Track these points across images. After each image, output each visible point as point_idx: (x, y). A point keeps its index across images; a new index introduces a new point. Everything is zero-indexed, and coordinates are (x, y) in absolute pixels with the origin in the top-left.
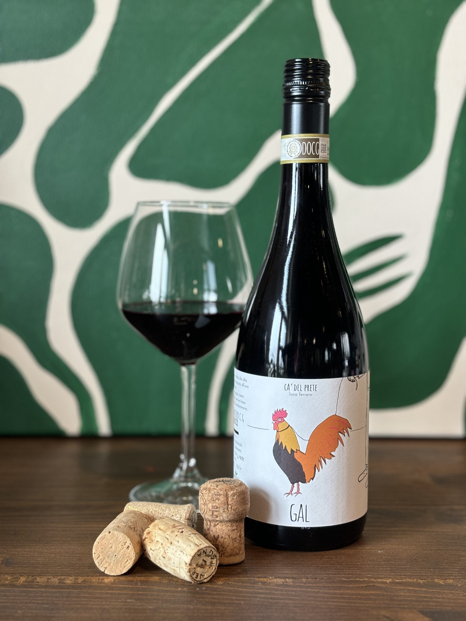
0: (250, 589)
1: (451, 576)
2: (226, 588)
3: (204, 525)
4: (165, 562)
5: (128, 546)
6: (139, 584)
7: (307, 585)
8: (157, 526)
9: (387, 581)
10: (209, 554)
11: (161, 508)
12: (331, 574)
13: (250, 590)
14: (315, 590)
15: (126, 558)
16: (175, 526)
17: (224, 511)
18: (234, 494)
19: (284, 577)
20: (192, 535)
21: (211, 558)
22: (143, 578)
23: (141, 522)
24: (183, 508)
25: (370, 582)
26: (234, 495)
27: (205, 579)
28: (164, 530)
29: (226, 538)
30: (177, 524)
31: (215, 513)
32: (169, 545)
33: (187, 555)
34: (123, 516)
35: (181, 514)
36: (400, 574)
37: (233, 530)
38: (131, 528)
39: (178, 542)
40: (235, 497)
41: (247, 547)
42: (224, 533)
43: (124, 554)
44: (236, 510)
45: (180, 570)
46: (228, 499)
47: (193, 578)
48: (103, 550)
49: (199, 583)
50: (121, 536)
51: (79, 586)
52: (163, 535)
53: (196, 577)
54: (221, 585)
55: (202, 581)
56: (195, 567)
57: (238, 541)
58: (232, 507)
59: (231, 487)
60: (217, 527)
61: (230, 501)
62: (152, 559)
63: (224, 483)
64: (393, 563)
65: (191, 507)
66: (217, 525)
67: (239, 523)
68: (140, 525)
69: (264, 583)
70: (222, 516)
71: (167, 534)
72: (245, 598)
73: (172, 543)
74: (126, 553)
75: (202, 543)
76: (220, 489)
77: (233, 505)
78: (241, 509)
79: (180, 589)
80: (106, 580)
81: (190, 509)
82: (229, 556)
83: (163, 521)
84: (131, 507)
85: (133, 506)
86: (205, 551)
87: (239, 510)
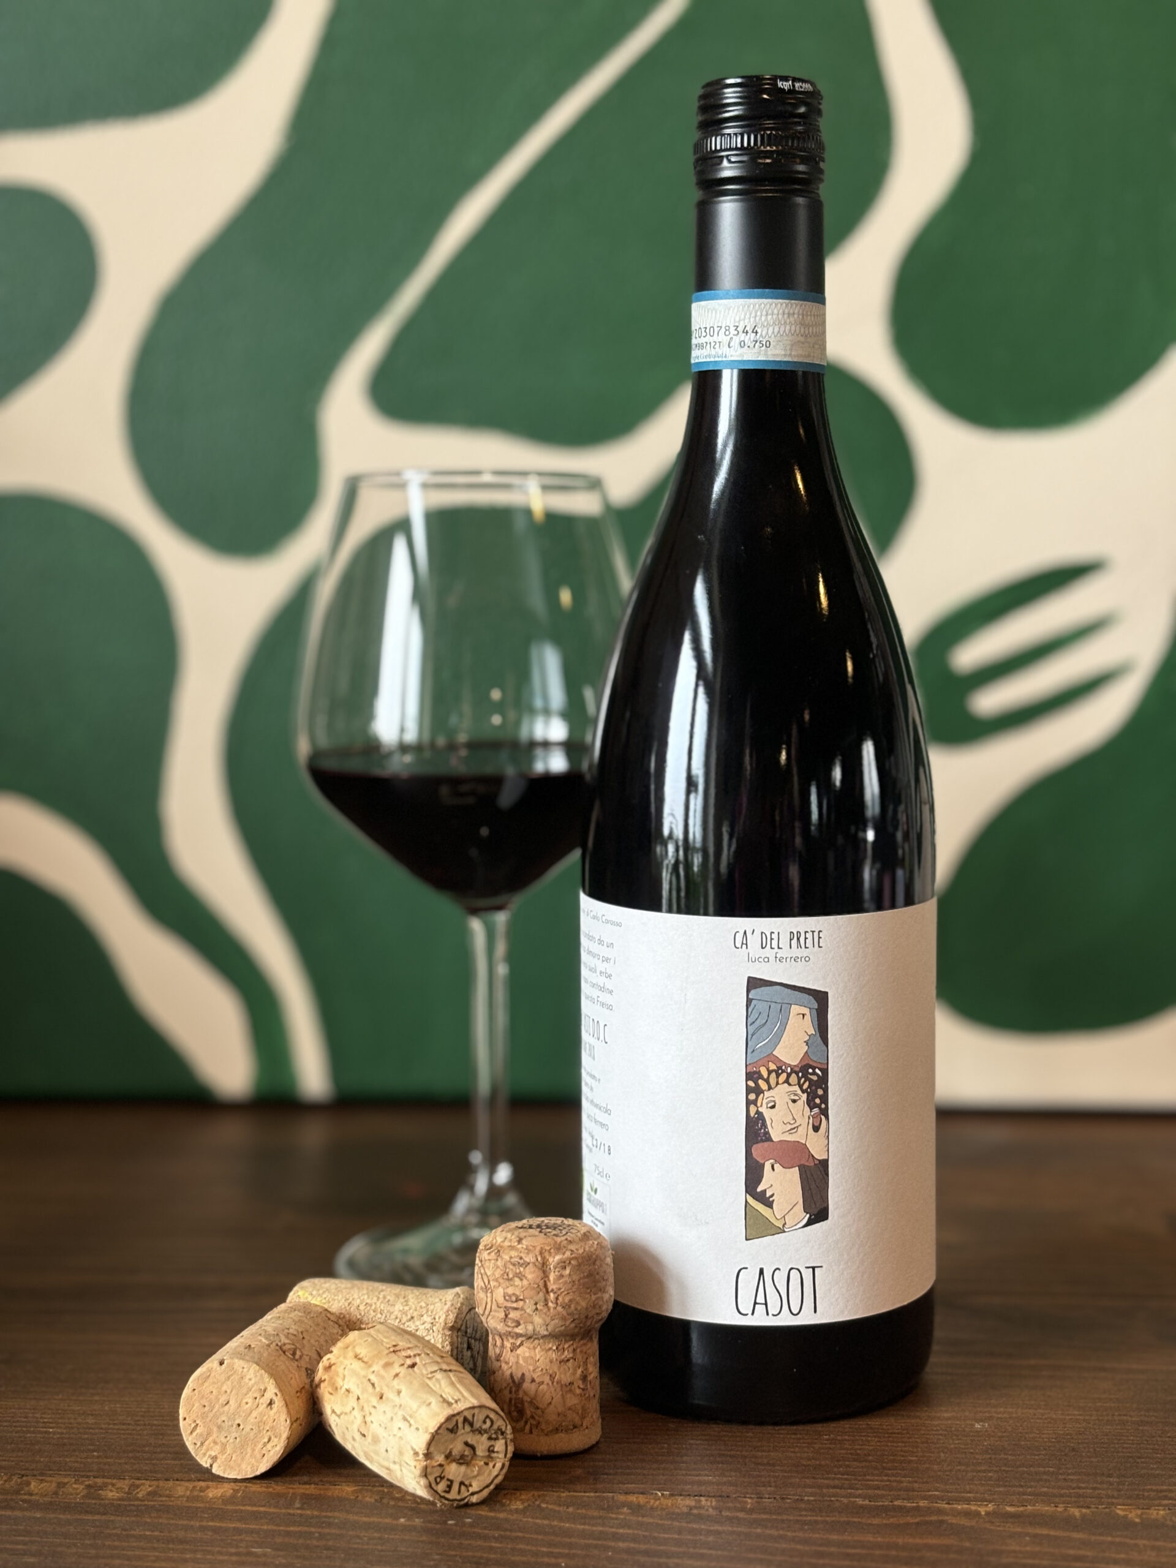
0: (593, 1525)
1: (1166, 1497)
2: (529, 1519)
3: (490, 1344)
4: (365, 1449)
5: (271, 1400)
6: (297, 1505)
7: (754, 1516)
8: (350, 1348)
9: (979, 1509)
10: (480, 1427)
11: (384, 1297)
12: (828, 1487)
13: (594, 1528)
14: (774, 1532)
15: (265, 1432)
16: (397, 1348)
17: (537, 1309)
18: (564, 1262)
19: (696, 1494)
20: (439, 1375)
21: (490, 1438)
22: (311, 1489)
23: (319, 1334)
24: (441, 1297)
25: (929, 1511)
26: (563, 1265)
27: (473, 1494)
28: (366, 1360)
29: (543, 1383)
30: (404, 1343)
31: (513, 1315)
32: (374, 1401)
33: (417, 1429)
34: (271, 1319)
35: (434, 1313)
36: (1021, 1490)
37: (563, 1361)
38: (284, 1352)
39: (399, 1392)
40: (567, 1271)
41: (606, 1409)
42: (538, 1367)
43: (261, 1423)
44: (570, 1307)
45: (401, 1470)
46: (547, 1277)
47: (436, 1492)
48: (206, 1409)
49: (455, 1505)
50: (252, 1371)
51: (134, 1508)
52: (363, 1373)
53: (447, 1489)
54: (517, 1511)
55: (466, 1500)
56: (442, 1463)
57: (578, 1391)
58: (557, 1299)
59: (556, 1242)
60: (519, 1351)
61: (552, 1282)
62: (338, 1437)
63: (540, 1232)
64: (1010, 1457)
65: (462, 1296)
66: (520, 1346)
67: (582, 1342)
68: (312, 1341)
69: (636, 1509)
70: (532, 1323)
71: (373, 1372)
72: (574, 1551)
73: (384, 1397)
74: (265, 1418)
75: (461, 1397)
76: (526, 1249)
77: (561, 1293)
78: (584, 1304)
79: (402, 1520)
80: (214, 1492)
81: (461, 1300)
82: (551, 1431)
83: (369, 1335)
84: (304, 1294)
85: (311, 1290)
86: (470, 1418)
87: (579, 1308)
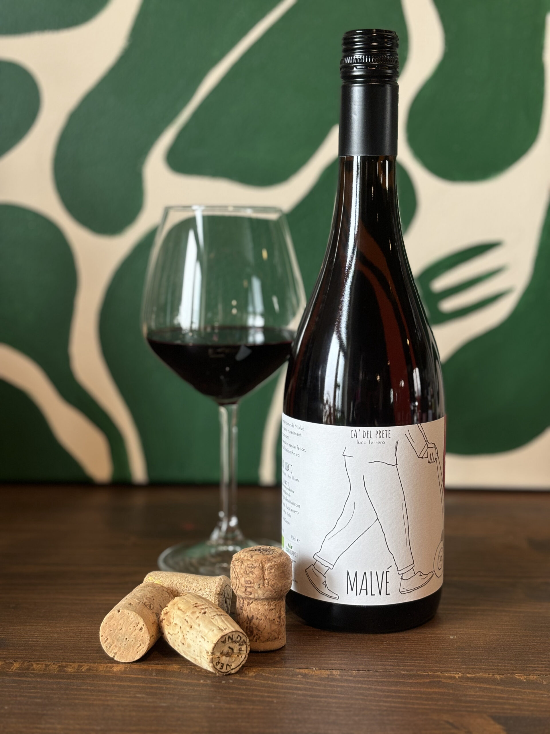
0: (286, 683)
1: (536, 670)
2: (258, 681)
3: (237, 602)
4: (184, 650)
5: (141, 628)
6: (154, 674)
7: (357, 679)
8: (176, 605)
9: (455, 675)
10: (236, 640)
11: (188, 580)
12: (388, 665)
13: (287, 685)
14: (366, 686)
15: (138, 641)
16: (197, 605)
17: (259, 587)
18: (272, 566)
19: (330, 668)
20: (217, 617)
21: (240, 645)
22: (159, 667)
23: (160, 597)
24: (213, 580)
25: (434, 677)
26: (271, 568)
27: (232, 669)
28: (183, 610)
29: (261, 619)
30: (200, 603)
31: (249, 590)
32: (188, 629)
33: (208, 642)
34: (138, 590)
35: (211, 587)
36: (473, 667)
37: (270, 610)
38: (146, 606)
39: (199, 625)
40: (273, 571)
41: (288, 630)
42: (260, 613)
43: (136, 638)
44: (274, 586)
45: (201, 659)
46: (264, 573)
47: (216, 669)
48: (112, 631)
49: (225, 674)
50: (132, 615)
51: (81, 676)
52: (182, 616)
53: (221, 668)
54: (252, 677)
55: (229, 672)
56: (219, 656)
57: (277, 623)
58: (268, 583)
59: (268, 558)
60: (251, 605)
61: (266, 575)
62: (171, 644)
63: (260, 553)
64: (467, 652)
65: (223, 580)
66: (251, 603)
67: (279, 601)
68: (158, 600)
69: (305, 676)
70: (257, 593)
71: (187, 616)
72: (279, 695)
73: (192, 627)
74: (138, 636)
75: (227, 627)
76: (255, 560)
77: (270, 580)
78: (280, 585)
79: (202, 681)
80: (116, 669)
81: (222, 581)
82: (265, 640)
83: (184, 599)
84: (151, 578)
85: (154, 576)
86: (231, 636)
87: (278, 586)
